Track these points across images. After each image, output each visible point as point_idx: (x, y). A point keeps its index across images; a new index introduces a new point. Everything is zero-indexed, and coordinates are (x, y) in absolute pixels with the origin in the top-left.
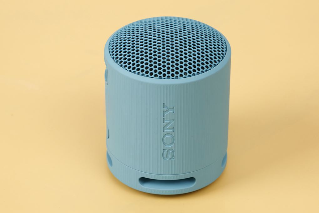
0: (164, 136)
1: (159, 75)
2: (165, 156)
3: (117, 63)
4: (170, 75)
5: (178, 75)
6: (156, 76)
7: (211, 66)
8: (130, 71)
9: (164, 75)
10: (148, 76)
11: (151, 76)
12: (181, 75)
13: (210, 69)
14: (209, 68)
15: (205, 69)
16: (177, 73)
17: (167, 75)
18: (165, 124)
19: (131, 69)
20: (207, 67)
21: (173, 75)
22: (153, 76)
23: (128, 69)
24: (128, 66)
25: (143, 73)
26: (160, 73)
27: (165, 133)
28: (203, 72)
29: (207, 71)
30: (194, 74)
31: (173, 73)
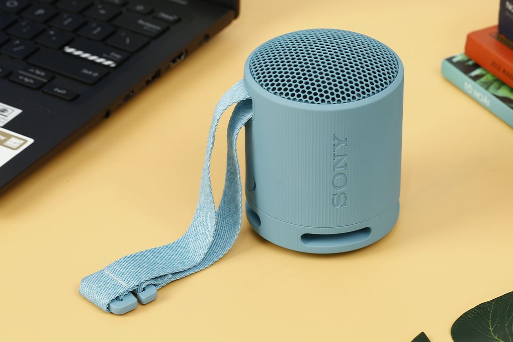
0: (334, 177)
1: (326, 100)
2: (335, 203)
3: (268, 91)
4: (340, 98)
5: (351, 98)
6: (323, 101)
7: (386, 83)
8: (289, 98)
9: (333, 99)
10: (313, 102)
11: (318, 102)
12: (354, 98)
13: (386, 88)
14: (385, 86)
15: (381, 87)
16: (348, 95)
17: (337, 99)
18: (336, 161)
19: (289, 96)
20: (382, 85)
21: (344, 98)
22: (320, 102)
23: (285, 97)
24: (284, 93)
25: (306, 99)
26: (328, 97)
27: (335, 173)
28: (378, 91)
29: (382, 89)
30: (369, 95)
31: (343, 95)
